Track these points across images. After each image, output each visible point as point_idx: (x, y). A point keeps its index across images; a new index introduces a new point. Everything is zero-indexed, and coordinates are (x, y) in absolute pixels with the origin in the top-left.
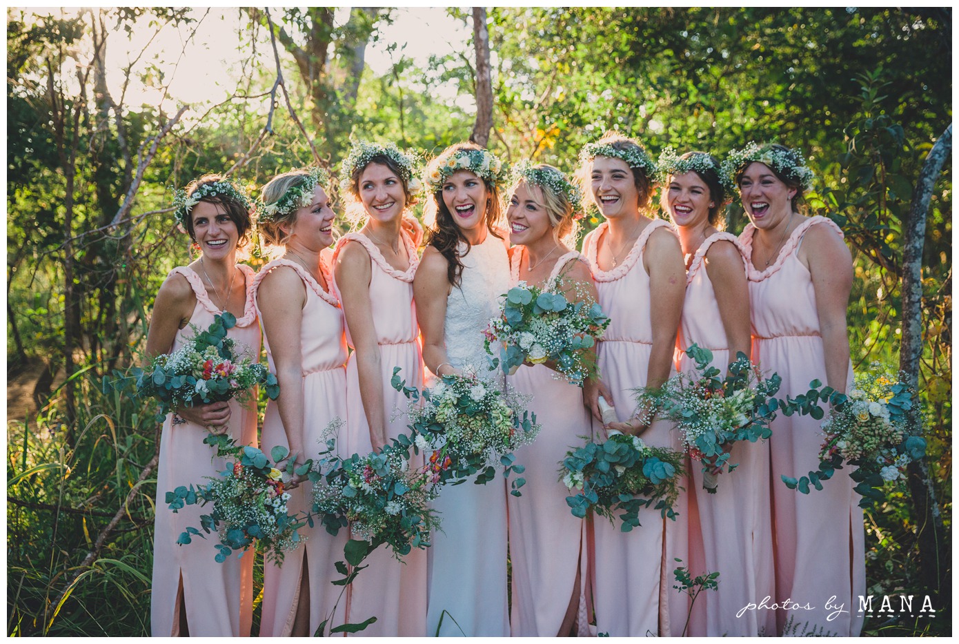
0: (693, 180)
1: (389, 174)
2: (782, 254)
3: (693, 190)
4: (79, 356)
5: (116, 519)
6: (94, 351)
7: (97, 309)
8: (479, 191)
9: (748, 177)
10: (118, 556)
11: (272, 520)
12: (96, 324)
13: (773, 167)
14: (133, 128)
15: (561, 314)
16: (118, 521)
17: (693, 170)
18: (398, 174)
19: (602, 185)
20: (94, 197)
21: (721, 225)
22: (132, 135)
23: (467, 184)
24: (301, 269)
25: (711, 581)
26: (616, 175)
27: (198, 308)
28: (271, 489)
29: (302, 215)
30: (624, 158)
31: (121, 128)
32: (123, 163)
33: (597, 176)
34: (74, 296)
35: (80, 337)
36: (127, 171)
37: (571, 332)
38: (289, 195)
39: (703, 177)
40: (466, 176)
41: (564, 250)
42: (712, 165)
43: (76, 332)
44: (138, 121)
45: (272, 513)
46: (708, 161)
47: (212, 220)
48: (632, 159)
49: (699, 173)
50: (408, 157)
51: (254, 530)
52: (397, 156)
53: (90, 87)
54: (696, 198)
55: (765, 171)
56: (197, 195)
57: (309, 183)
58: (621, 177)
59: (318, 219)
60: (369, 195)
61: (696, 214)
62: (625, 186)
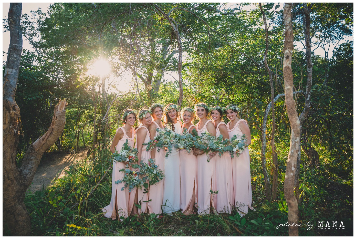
0: (216, 112)
1: (160, 109)
2: (235, 127)
3: (217, 114)
4: (96, 146)
6: (99, 145)
7: (100, 136)
8: (175, 112)
11: (136, 181)
12: (100, 139)
13: (232, 110)
14: (110, 98)
15: (185, 139)
17: (216, 110)
19: (199, 112)
20: (101, 112)
21: (222, 120)
22: (109, 99)
23: (174, 111)
25: (217, 192)
26: (203, 110)
27: (124, 136)
28: (134, 176)
29: (144, 119)
30: (204, 107)
31: (107, 98)
32: (107, 105)
33: (198, 110)
34: (96, 133)
35: (96, 142)
36: (108, 107)
37: (187, 142)
38: (141, 115)
39: (218, 111)
40: (173, 110)
41: (191, 124)
43: (96, 141)
44: (110, 96)
45: (136, 180)
46: (219, 108)
47: (132, 118)
49: (218, 110)
50: (162, 105)
51: (134, 184)
52: (161, 105)
53: (101, 89)
54: (218, 115)
55: (231, 111)
56: (130, 113)
57: (145, 113)
58: (203, 111)
59: (147, 120)
60: (157, 113)
61: (217, 119)
62: (204, 113)
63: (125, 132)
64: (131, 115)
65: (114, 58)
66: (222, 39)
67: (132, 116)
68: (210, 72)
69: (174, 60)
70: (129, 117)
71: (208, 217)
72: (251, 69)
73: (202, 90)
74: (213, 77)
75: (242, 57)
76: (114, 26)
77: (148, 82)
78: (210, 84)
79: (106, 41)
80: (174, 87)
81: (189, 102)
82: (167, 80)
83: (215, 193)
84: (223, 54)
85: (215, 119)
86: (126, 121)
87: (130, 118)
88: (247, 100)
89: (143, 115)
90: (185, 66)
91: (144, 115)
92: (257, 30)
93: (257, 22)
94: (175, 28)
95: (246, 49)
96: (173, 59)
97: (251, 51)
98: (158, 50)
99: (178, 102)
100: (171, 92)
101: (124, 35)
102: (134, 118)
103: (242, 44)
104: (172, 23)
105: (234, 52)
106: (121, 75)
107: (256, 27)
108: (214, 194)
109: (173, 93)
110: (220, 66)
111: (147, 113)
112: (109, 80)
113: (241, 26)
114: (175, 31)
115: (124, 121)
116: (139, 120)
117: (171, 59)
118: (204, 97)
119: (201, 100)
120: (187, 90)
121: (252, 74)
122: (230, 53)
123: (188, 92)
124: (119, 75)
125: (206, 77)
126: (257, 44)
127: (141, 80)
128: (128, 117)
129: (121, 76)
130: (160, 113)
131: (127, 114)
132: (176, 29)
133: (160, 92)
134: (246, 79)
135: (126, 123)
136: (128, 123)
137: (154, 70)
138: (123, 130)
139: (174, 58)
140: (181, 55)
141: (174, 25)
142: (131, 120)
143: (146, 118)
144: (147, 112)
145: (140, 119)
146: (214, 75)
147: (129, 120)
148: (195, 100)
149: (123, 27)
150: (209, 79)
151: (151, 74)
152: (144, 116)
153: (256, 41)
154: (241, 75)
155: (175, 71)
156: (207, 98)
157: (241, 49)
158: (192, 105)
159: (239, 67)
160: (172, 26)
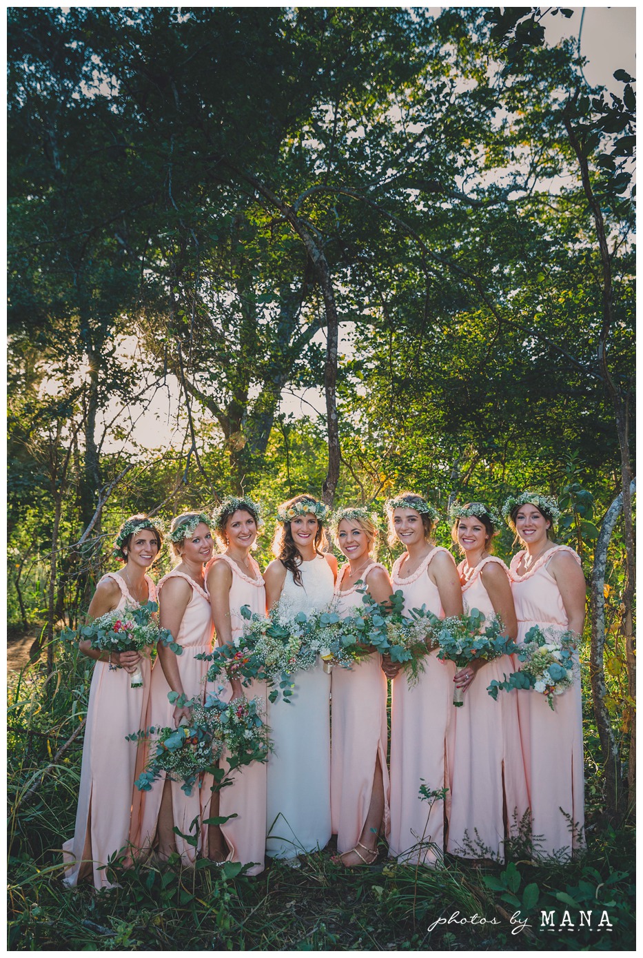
0: (474, 521)
1: (248, 517)
3: (475, 528)
5: (69, 741)
8: (314, 527)
9: (523, 514)
10: (69, 767)
12: (72, 604)
13: (539, 507)
16: (71, 743)
17: (474, 515)
18: (254, 516)
23: (310, 522)
24: (190, 579)
26: (411, 519)
29: (187, 543)
30: (415, 508)
33: (398, 520)
38: (179, 530)
39: (480, 520)
41: (370, 562)
42: (485, 512)
48: (420, 508)
49: (478, 517)
54: (477, 534)
55: (533, 509)
56: (142, 525)
57: (192, 523)
58: (414, 520)
59: (196, 546)
60: (237, 530)
61: (476, 544)
62: (417, 525)
63: (123, 586)
64: (145, 532)
65: (119, 345)
66: (467, 285)
67: (148, 536)
68: (430, 391)
69: (314, 351)
70: (137, 539)
71: (412, 875)
72: (561, 379)
73: (403, 448)
74: (438, 406)
75: (533, 343)
76: (124, 240)
77: (231, 419)
78: (428, 430)
79: (95, 288)
80: (315, 433)
81: (362, 486)
82: (290, 416)
83: (436, 795)
84: (470, 333)
85: (468, 546)
86: (126, 553)
87: (142, 542)
88: (548, 481)
89: (184, 529)
90: (347, 369)
91: (187, 531)
92: (581, 258)
93: (581, 230)
94: (315, 251)
95: (545, 316)
96: (311, 349)
97: (559, 323)
98: (263, 317)
99: (325, 488)
100: (308, 451)
101: (157, 269)
102: (152, 542)
103: (530, 300)
104: (307, 236)
105: (503, 325)
106: (141, 397)
107: (578, 246)
108: (433, 798)
109: (313, 454)
110: (461, 372)
111: (197, 523)
112: (104, 412)
113: (527, 245)
114: (315, 259)
115: (120, 552)
116: (171, 547)
117: (306, 347)
118: (409, 472)
119: (401, 482)
120: (356, 446)
121: (565, 397)
122: (492, 330)
123: (359, 454)
124: (137, 398)
125: (414, 408)
126: (577, 302)
127: (208, 412)
128: (135, 539)
129: (142, 401)
130: (246, 529)
131: (131, 529)
132: (318, 256)
133: (271, 452)
134: (545, 412)
135: (125, 558)
136: (133, 560)
137: (251, 384)
138: (118, 581)
139: (314, 344)
140: (334, 338)
141: (313, 243)
142: (143, 547)
143: (195, 541)
144: (197, 520)
145: (174, 543)
146: (443, 401)
147: (138, 548)
148: (382, 480)
149: (158, 243)
150: (425, 411)
151: (241, 395)
152: (188, 534)
153: (576, 294)
154: (527, 400)
155: (318, 386)
156: (418, 473)
157: (529, 319)
158: (372, 496)
159: (522, 376)
160: (307, 243)
